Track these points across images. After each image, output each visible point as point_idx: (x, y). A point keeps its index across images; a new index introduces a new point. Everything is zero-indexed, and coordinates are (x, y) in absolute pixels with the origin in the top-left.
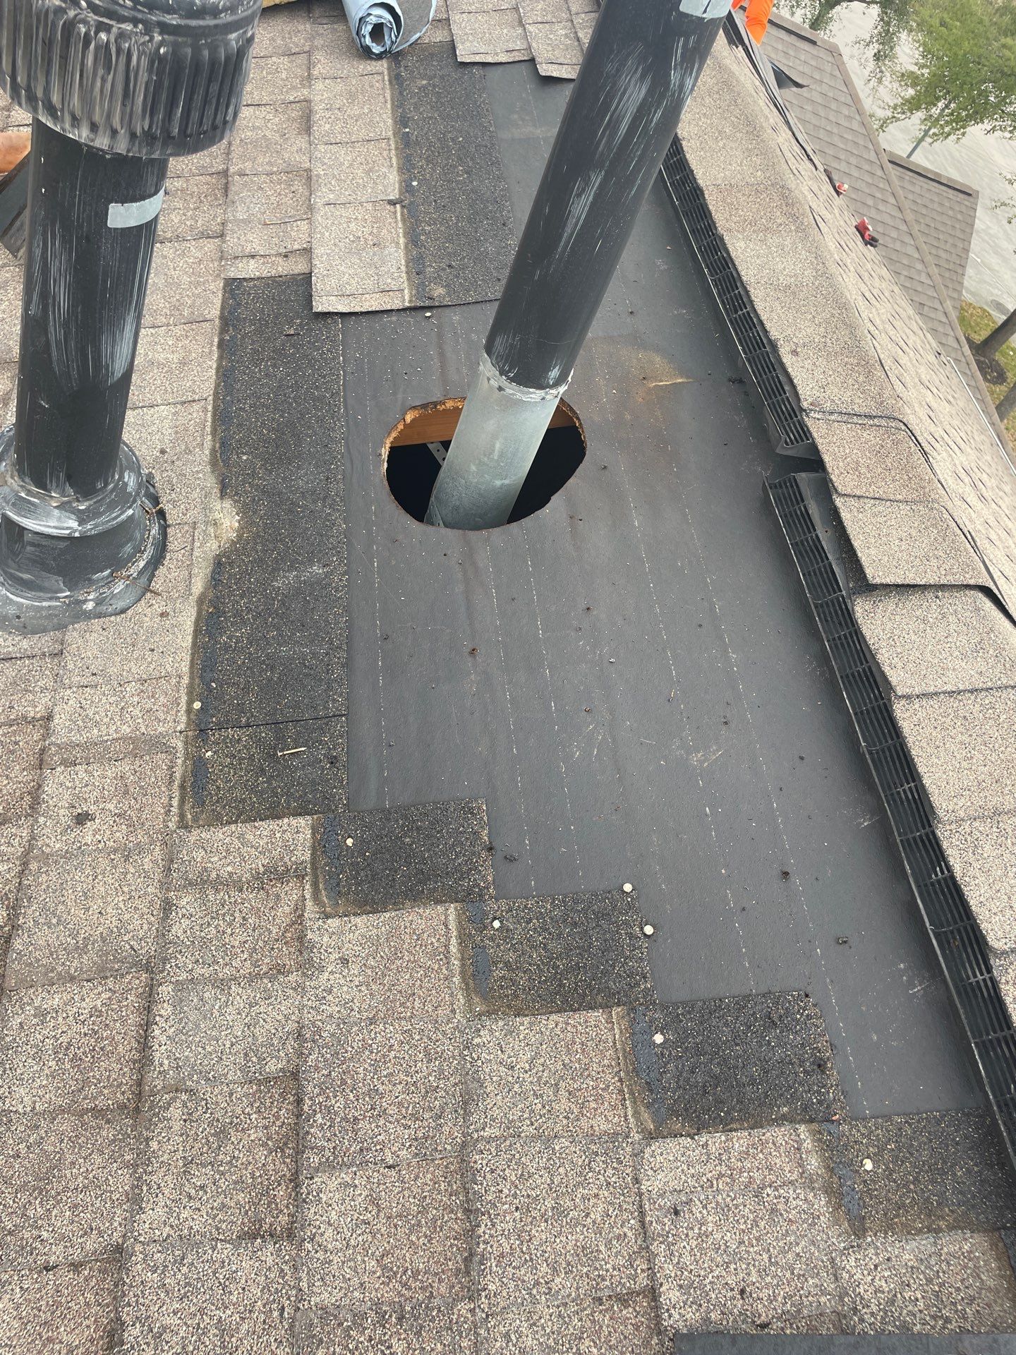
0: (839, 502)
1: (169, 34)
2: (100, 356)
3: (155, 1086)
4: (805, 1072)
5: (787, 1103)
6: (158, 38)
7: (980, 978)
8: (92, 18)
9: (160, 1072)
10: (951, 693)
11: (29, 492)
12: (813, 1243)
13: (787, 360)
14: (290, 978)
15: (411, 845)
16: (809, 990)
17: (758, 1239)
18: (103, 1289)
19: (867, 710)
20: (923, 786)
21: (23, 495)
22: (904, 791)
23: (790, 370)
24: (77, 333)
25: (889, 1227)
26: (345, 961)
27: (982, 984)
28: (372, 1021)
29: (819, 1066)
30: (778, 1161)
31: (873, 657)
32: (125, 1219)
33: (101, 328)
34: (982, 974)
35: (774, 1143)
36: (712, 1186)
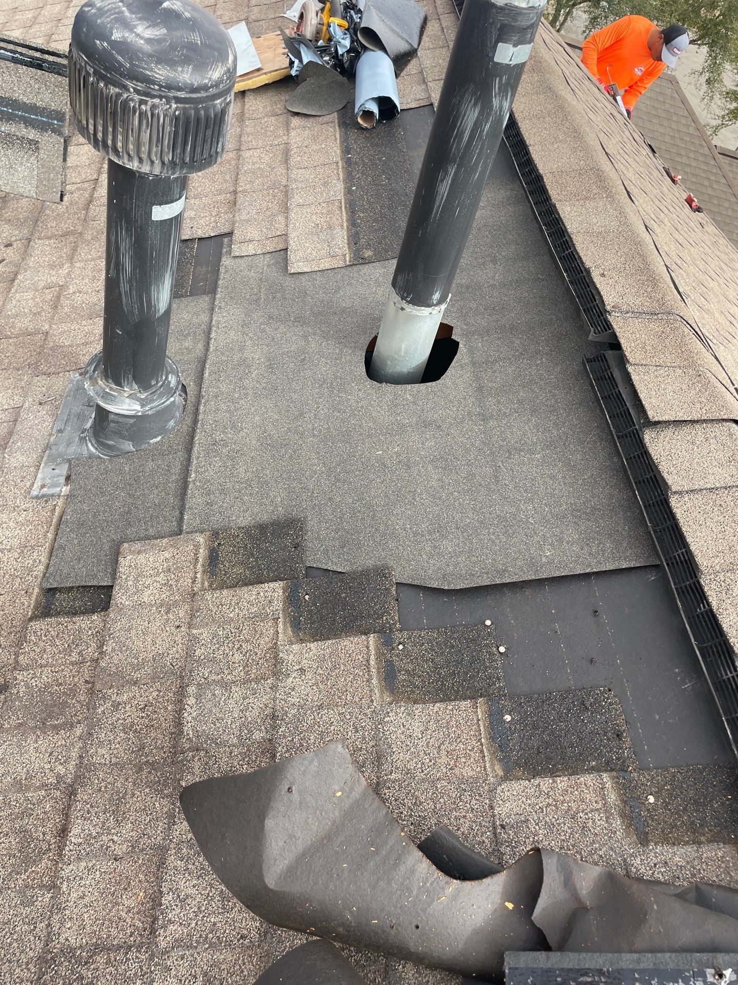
0: (630, 369)
1: (181, 103)
2: (150, 300)
3: (184, 748)
4: (609, 739)
5: (595, 759)
6: (174, 106)
7: (730, 675)
8: (137, 97)
9: (187, 739)
10: (711, 490)
11: (111, 389)
12: (612, 849)
13: (597, 279)
14: (269, 681)
15: (346, 598)
16: (611, 687)
18: (150, 872)
19: (653, 503)
20: (690, 551)
21: (107, 390)
22: (678, 555)
23: (598, 286)
24: (136, 286)
25: (665, 840)
26: (302, 671)
27: (731, 679)
28: (320, 707)
29: (618, 736)
30: (588, 796)
31: (656, 467)
32: (165, 829)
33: (150, 282)
34: (731, 673)
35: (585, 784)
36: (543, 812)
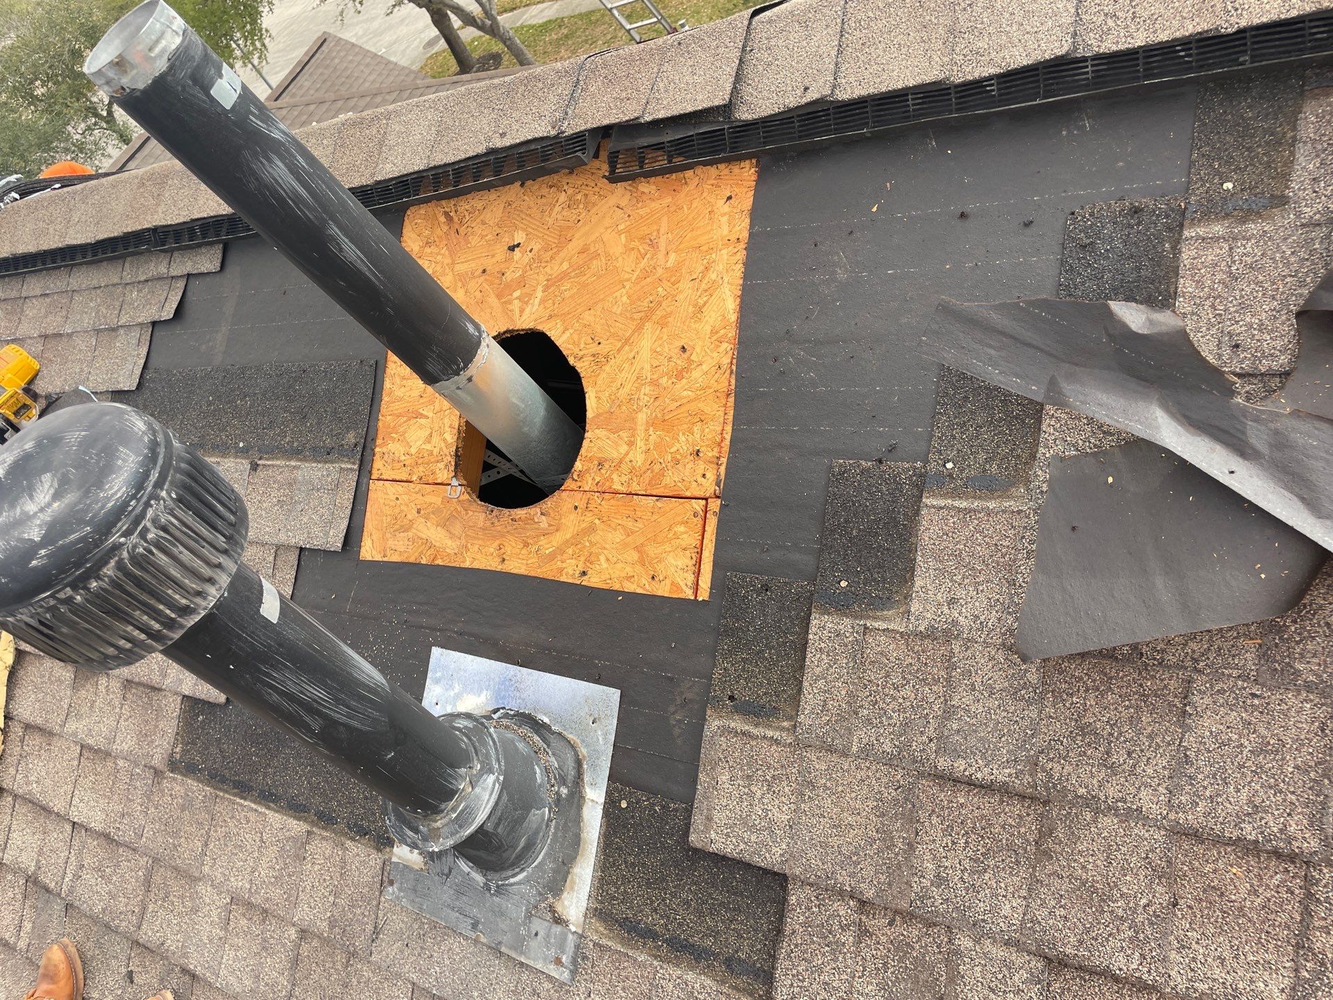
0: (648, 118)
1: (164, 484)
3: (1029, 783)
4: (1139, 224)
5: (1162, 243)
6: (164, 494)
7: (1089, 69)
8: (134, 538)
9: (1017, 777)
10: (839, 52)
11: (454, 809)
13: (507, 142)
14: (956, 651)
15: (860, 530)
16: (1068, 211)
17: (1274, 283)
18: (1204, 855)
19: (835, 124)
20: (915, 87)
21: (454, 816)
22: (913, 105)
23: (518, 141)
25: (1285, 177)
26: (952, 602)
27: (1095, 68)
28: (1012, 583)
29: (1136, 212)
30: (1210, 258)
31: (790, 110)
32: (1144, 825)
34: (1087, 67)
35: (1195, 259)
36: (1221, 315)
